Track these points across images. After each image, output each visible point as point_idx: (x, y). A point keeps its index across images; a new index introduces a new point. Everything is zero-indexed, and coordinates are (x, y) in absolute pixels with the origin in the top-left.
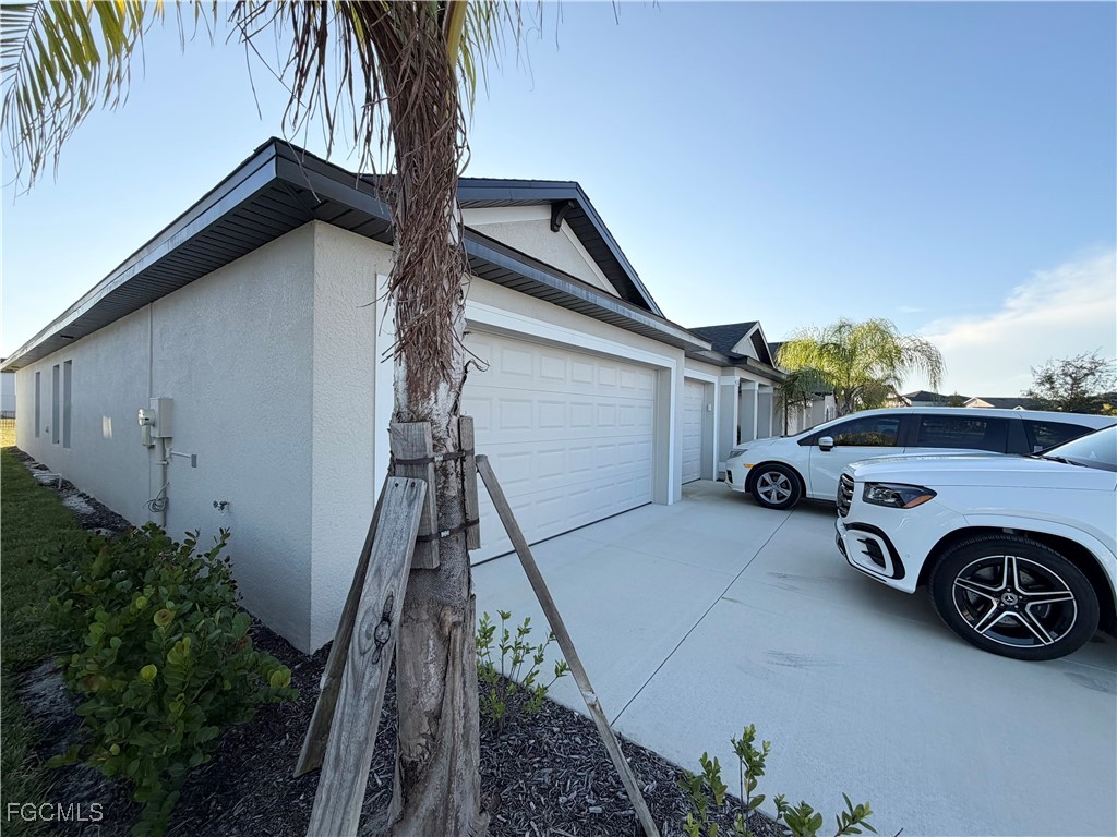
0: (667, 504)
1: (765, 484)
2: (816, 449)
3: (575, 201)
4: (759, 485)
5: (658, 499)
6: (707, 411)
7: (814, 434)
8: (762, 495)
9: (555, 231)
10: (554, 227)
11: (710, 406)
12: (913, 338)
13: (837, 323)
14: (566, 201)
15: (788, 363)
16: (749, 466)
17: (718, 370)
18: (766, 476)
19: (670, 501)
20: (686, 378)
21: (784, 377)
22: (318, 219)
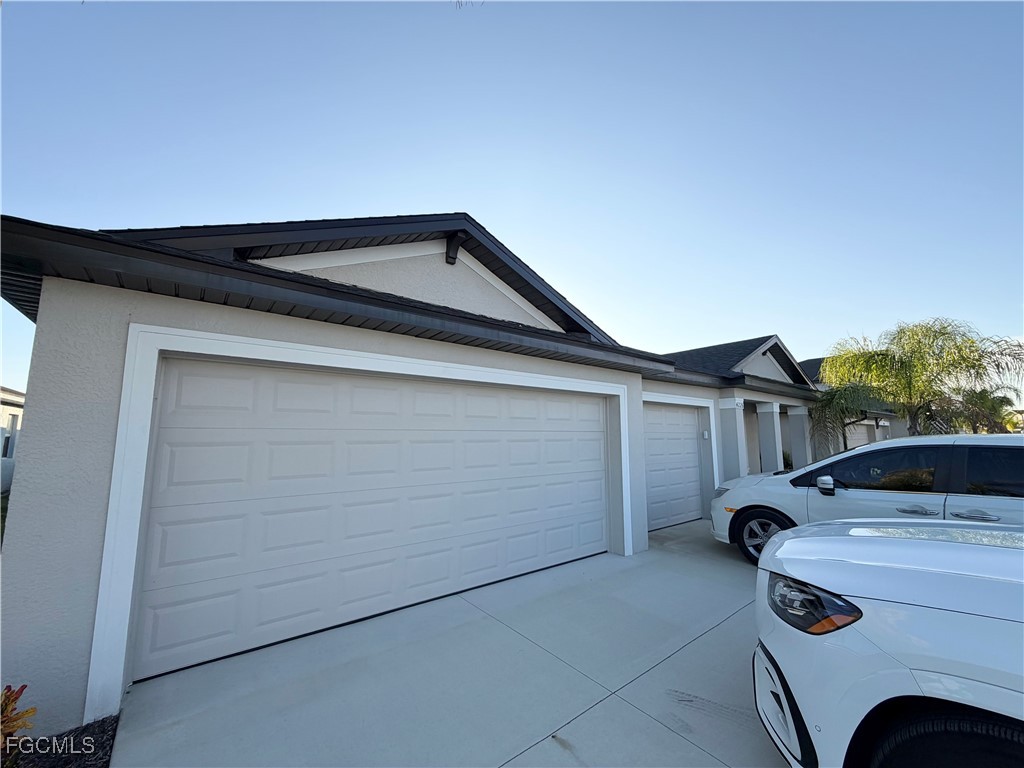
0: (624, 556)
1: (753, 534)
2: (813, 492)
3: (464, 231)
4: (746, 535)
5: (612, 548)
6: (703, 440)
7: (811, 472)
8: (751, 549)
9: (453, 264)
10: (451, 259)
11: (706, 433)
12: (997, 339)
13: (894, 329)
14: (456, 232)
15: (831, 379)
16: (731, 510)
17: (715, 393)
18: (754, 525)
19: (629, 551)
20: (644, 402)
21: (819, 395)
22: (47, 275)
